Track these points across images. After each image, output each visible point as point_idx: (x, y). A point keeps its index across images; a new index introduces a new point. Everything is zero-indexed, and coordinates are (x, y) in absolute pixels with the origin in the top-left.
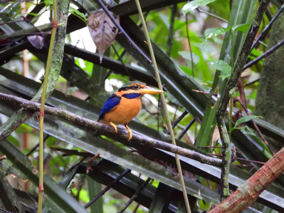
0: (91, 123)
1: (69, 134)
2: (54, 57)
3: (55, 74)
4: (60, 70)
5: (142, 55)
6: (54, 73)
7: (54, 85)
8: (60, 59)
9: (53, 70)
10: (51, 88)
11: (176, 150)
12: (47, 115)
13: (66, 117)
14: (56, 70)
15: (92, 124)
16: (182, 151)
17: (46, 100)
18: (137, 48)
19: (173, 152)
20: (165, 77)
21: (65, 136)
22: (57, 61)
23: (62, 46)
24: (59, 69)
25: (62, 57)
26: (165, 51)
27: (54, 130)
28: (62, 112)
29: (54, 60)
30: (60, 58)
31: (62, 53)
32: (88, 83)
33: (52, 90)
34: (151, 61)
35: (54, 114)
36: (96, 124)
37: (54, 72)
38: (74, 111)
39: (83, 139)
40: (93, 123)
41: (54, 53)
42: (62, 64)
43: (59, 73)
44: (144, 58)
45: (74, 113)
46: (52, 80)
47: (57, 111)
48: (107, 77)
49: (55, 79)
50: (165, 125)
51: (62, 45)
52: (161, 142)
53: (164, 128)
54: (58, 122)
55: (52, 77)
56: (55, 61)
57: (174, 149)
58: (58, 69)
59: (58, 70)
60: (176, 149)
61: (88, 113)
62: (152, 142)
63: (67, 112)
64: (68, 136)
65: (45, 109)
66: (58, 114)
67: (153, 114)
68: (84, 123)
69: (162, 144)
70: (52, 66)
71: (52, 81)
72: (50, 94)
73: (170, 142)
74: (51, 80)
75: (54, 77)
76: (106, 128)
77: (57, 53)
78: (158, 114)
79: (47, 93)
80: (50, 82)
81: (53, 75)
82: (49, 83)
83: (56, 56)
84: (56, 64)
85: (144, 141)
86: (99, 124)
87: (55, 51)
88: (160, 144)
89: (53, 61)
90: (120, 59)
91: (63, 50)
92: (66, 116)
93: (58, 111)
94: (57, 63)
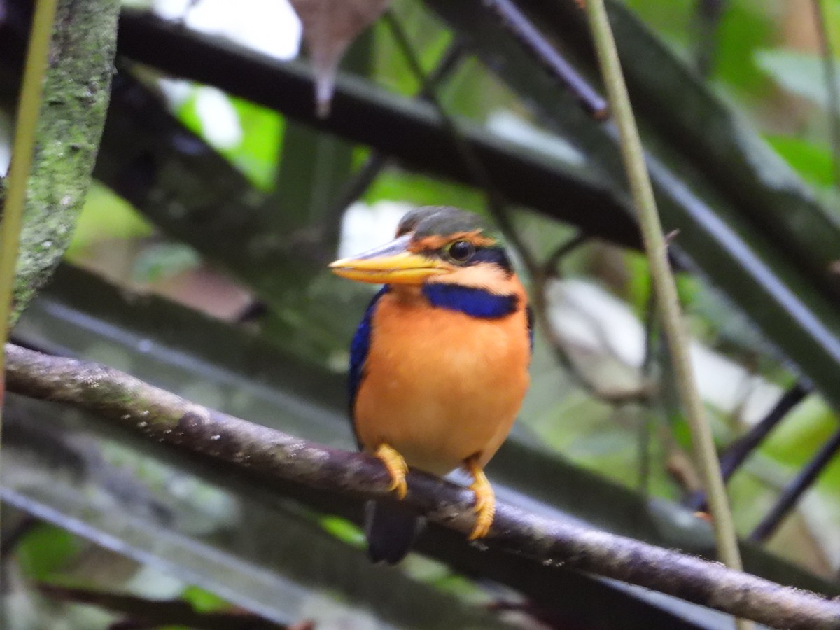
0: (267, 447)
1: (144, 510)
2: (60, 79)
3: (66, 171)
4: (93, 147)
5: (551, 71)
6: (59, 167)
7: (62, 230)
8: (93, 90)
9: (55, 149)
10: (46, 250)
11: (739, 597)
12: (22, 401)
13: (126, 411)
14: (74, 149)
15: (271, 453)
16: (775, 604)
17: (15, 315)
18: (526, 28)
19: (720, 608)
20: (682, 193)
21: (122, 519)
22: (81, 99)
23: (108, 17)
24: (90, 142)
25: (104, 74)
26: (681, 48)
27: (61, 486)
28: (108, 383)
29: (61, 93)
30: (95, 79)
31: (106, 55)
32: (253, 223)
33: (48, 261)
34: (599, 104)
35: (59, 393)
36: (298, 451)
37: (61, 159)
38: (174, 380)
39: (224, 538)
40: (279, 446)
41: (63, 55)
42: (103, 115)
43: (89, 166)
44: (564, 85)
45: (174, 388)
46: (52, 203)
47: (80, 378)
48: (359, 190)
49: (65, 201)
50: (680, 462)
51: (107, 9)
52: (654, 554)
53: (676, 477)
54: (84, 442)
55: (49, 188)
56: (68, 99)
57: (729, 592)
58: (81, 142)
59: (83, 148)
60: (738, 591)
61: (248, 391)
62: (605, 551)
63: (131, 384)
64: (140, 523)
65: (12, 368)
66: (81, 395)
67: (618, 400)
68: (229, 442)
69: (662, 562)
70: (47, 129)
71: (49, 208)
72: (39, 285)
73: (710, 553)
74: (45, 205)
75: (61, 188)
76: (349, 475)
77: (76, 57)
78: (641, 398)
79: (25, 279)
80: (41, 215)
81: (57, 176)
82: (35, 219)
83: (73, 70)
84: (69, 116)
85: (562, 548)
86: (311, 450)
87: (63, 42)
88: (653, 565)
89: (53, 99)
90: (428, 93)
91: (113, 37)
92: (130, 404)
93: (83, 376)
94: (76, 109)
